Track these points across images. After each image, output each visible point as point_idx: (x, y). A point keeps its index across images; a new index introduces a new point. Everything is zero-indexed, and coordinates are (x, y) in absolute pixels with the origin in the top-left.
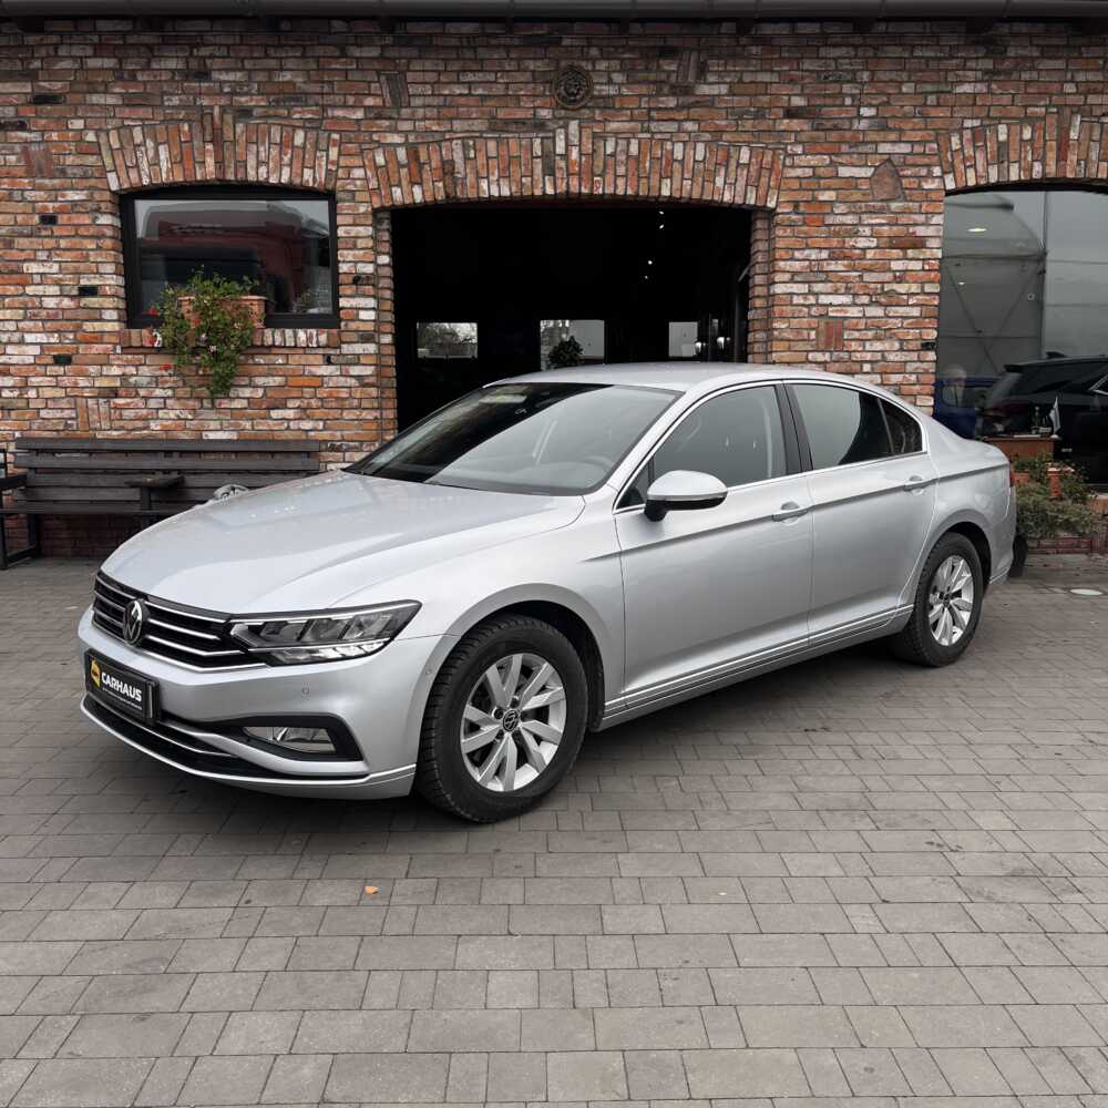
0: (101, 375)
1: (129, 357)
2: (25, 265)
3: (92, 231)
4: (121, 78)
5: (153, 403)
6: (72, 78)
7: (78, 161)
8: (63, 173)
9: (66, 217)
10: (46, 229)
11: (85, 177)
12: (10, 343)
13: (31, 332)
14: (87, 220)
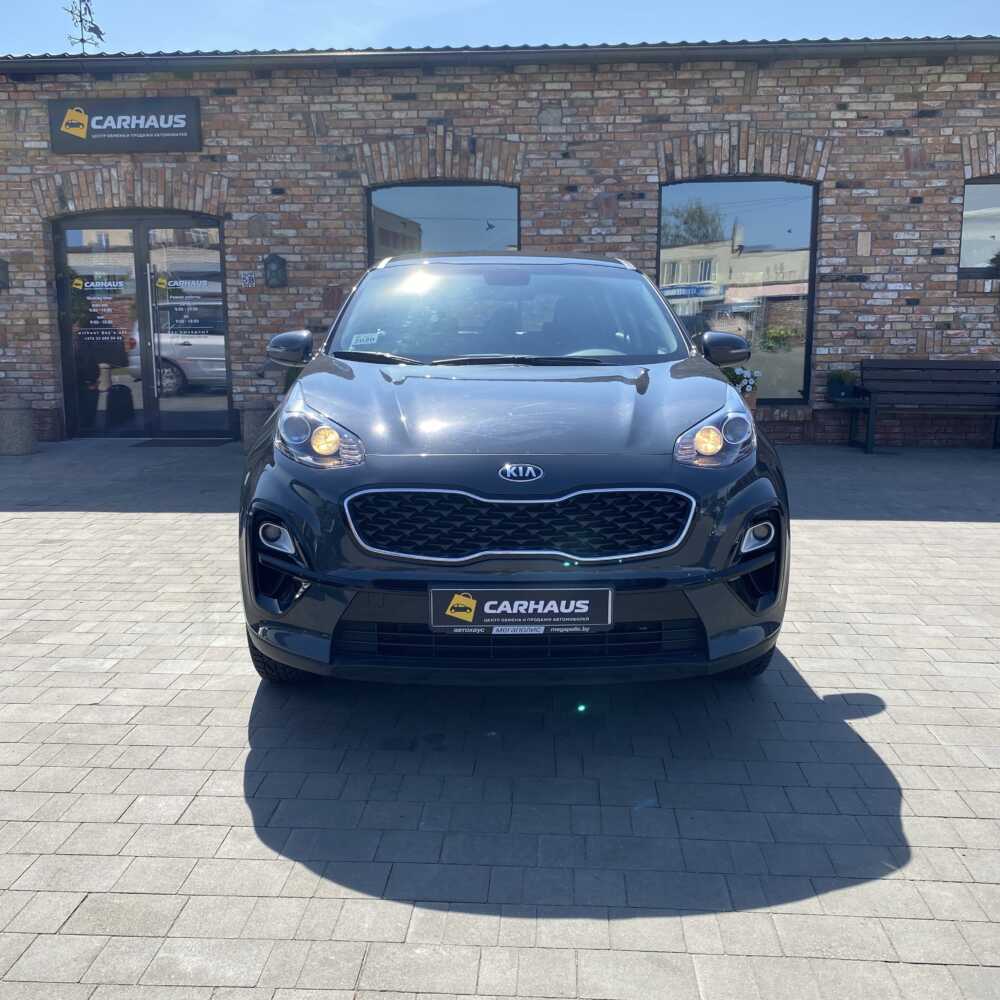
0: (940, 313)
1: (963, 299)
2: (895, 234)
3: (947, 208)
4: (985, 97)
5: (975, 334)
6: (948, 98)
7: (944, 159)
8: (932, 166)
9: (929, 198)
10: (914, 207)
11: (948, 169)
12: (877, 290)
13: (892, 282)
14: (945, 201)
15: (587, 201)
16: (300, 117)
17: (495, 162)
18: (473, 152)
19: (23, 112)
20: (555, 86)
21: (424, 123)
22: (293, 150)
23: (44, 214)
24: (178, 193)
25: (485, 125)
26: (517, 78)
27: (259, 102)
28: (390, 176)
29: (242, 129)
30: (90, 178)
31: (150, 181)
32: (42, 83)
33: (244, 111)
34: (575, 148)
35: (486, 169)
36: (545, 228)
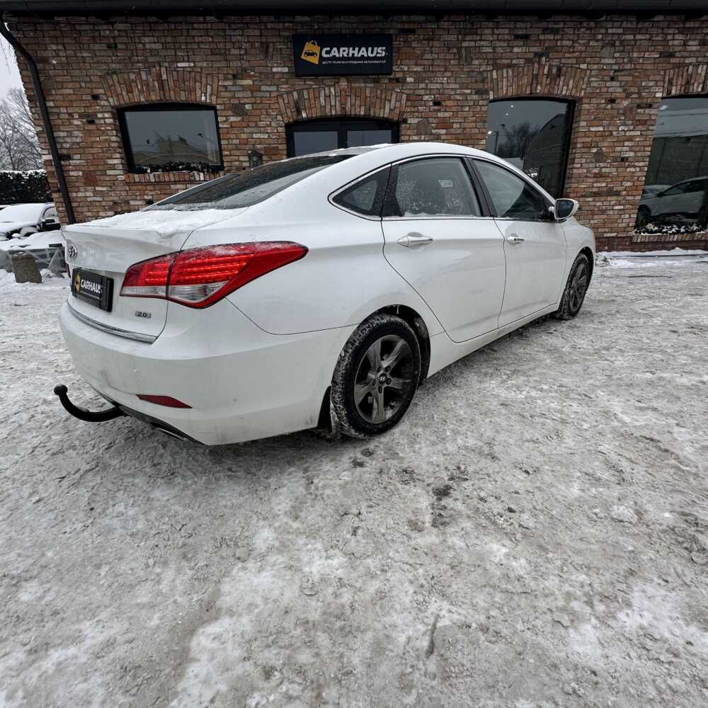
15: (619, 109)
16: (455, 50)
17: (571, 82)
18: (559, 76)
19: (271, 44)
20: (614, 31)
21: (531, 56)
22: (449, 74)
23: (286, 120)
24: (374, 105)
25: (569, 58)
26: (592, 24)
27: (429, 40)
28: (507, 93)
29: (418, 59)
30: (317, 95)
31: (356, 96)
32: (284, 23)
33: (420, 45)
34: (619, 73)
35: (565, 88)
36: (593, 126)
